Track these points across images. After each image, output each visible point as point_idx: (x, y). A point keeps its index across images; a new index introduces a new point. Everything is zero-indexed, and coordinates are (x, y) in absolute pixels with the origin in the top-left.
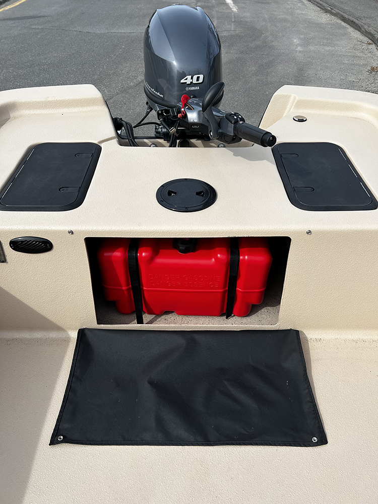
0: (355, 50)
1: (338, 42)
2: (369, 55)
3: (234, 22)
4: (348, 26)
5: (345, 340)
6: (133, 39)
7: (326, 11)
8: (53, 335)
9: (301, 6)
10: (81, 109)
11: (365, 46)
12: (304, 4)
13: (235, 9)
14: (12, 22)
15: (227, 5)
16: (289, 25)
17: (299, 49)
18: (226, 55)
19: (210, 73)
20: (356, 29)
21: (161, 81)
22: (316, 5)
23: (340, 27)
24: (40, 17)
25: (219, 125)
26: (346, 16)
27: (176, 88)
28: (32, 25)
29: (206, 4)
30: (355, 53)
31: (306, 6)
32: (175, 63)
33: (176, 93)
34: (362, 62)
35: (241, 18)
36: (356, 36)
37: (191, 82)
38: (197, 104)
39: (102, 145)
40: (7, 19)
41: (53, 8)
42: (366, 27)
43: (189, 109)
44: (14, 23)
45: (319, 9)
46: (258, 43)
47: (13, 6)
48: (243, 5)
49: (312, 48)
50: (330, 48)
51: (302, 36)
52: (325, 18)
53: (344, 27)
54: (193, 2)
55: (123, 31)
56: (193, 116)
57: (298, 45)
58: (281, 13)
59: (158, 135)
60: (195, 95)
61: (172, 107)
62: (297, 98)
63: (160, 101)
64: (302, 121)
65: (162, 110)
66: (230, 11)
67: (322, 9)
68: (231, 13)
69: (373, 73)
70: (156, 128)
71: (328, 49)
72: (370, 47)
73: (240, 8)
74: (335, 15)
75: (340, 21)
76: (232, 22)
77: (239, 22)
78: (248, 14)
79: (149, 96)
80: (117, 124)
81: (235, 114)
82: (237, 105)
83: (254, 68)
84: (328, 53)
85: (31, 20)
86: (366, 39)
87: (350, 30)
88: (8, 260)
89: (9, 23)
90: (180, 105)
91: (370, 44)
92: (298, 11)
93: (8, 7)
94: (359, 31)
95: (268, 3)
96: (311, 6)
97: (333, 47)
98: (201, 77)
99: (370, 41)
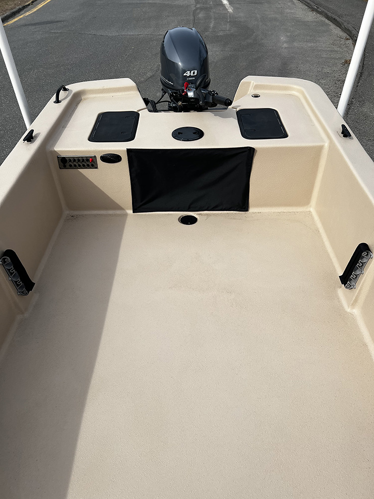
0: (333, 45)
1: (320, 39)
2: (345, 49)
3: (230, 22)
4: (331, 23)
5: (274, 213)
6: (141, 40)
7: (313, 10)
8: (118, 212)
9: (291, 5)
10: (123, 93)
11: (343, 42)
12: (294, 3)
13: (230, 10)
14: (34, 27)
15: (223, 5)
16: (278, 24)
17: (285, 45)
18: (221, 52)
19: (201, 69)
20: (337, 26)
21: (172, 75)
22: (305, 4)
23: (324, 24)
24: (57, 22)
25: (205, 98)
26: (330, 14)
27: (181, 79)
28: (52, 29)
29: (205, 6)
30: (333, 48)
31: (295, 5)
32: (180, 64)
33: (181, 82)
34: (338, 56)
35: (235, 18)
36: (336, 32)
37: (190, 75)
38: (193, 87)
39: (140, 112)
40: (29, 25)
41: (67, 13)
42: (345, 24)
43: (189, 90)
44: (36, 28)
45: (307, 7)
46: (249, 41)
47: (31, 12)
48: (238, 6)
49: (296, 44)
50: (312, 44)
51: (289, 34)
52: (311, 16)
53: (327, 25)
54: (193, 4)
55: (132, 33)
56: (191, 94)
57: (285, 42)
58: (272, 13)
59: (170, 108)
60: (192, 82)
61: (179, 90)
62: (255, 84)
63: (171, 87)
64: (257, 97)
65: (172, 93)
66: (226, 12)
67: (309, 7)
68: (227, 14)
69: (346, 65)
70: (169, 104)
71: (310, 45)
72: (348, 42)
73: (235, 9)
74: (320, 13)
75: (324, 19)
76: (228, 22)
77: (234, 22)
78: (242, 15)
79: (164, 84)
80: (146, 101)
81: (213, 91)
82: (229, 95)
83: (245, 64)
84: (310, 49)
85: (49, 25)
86: (344, 35)
87: (332, 26)
88: (98, 167)
89: (30, 27)
90: (184, 88)
91: (348, 39)
92: (288, 10)
93: (28, 14)
94: (340, 27)
95: (261, 3)
96: (301, 5)
97: (315, 43)
98: (196, 71)
99: (348, 37)
